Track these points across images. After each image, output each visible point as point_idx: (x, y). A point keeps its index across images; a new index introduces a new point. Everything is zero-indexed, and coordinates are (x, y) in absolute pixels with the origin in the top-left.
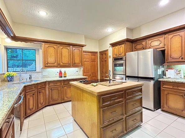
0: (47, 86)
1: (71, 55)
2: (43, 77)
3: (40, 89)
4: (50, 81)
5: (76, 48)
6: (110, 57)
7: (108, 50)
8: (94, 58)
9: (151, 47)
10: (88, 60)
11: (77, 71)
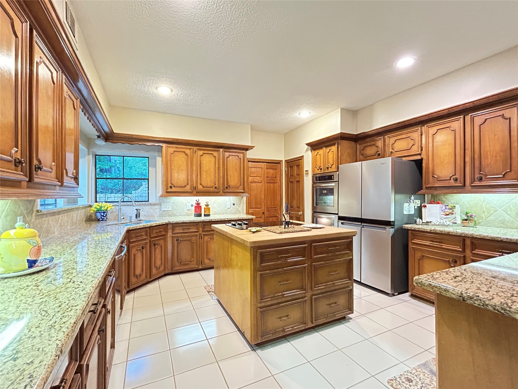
0: (170, 234)
1: (221, 168)
2: (161, 215)
3: (156, 237)
4: (175, 223)
5: (231, 154)
6: (307, 173)
7: (303, 157)
8: (273, 175)
9: (394, 152)
10: (260, 180)
11: (234, 204)
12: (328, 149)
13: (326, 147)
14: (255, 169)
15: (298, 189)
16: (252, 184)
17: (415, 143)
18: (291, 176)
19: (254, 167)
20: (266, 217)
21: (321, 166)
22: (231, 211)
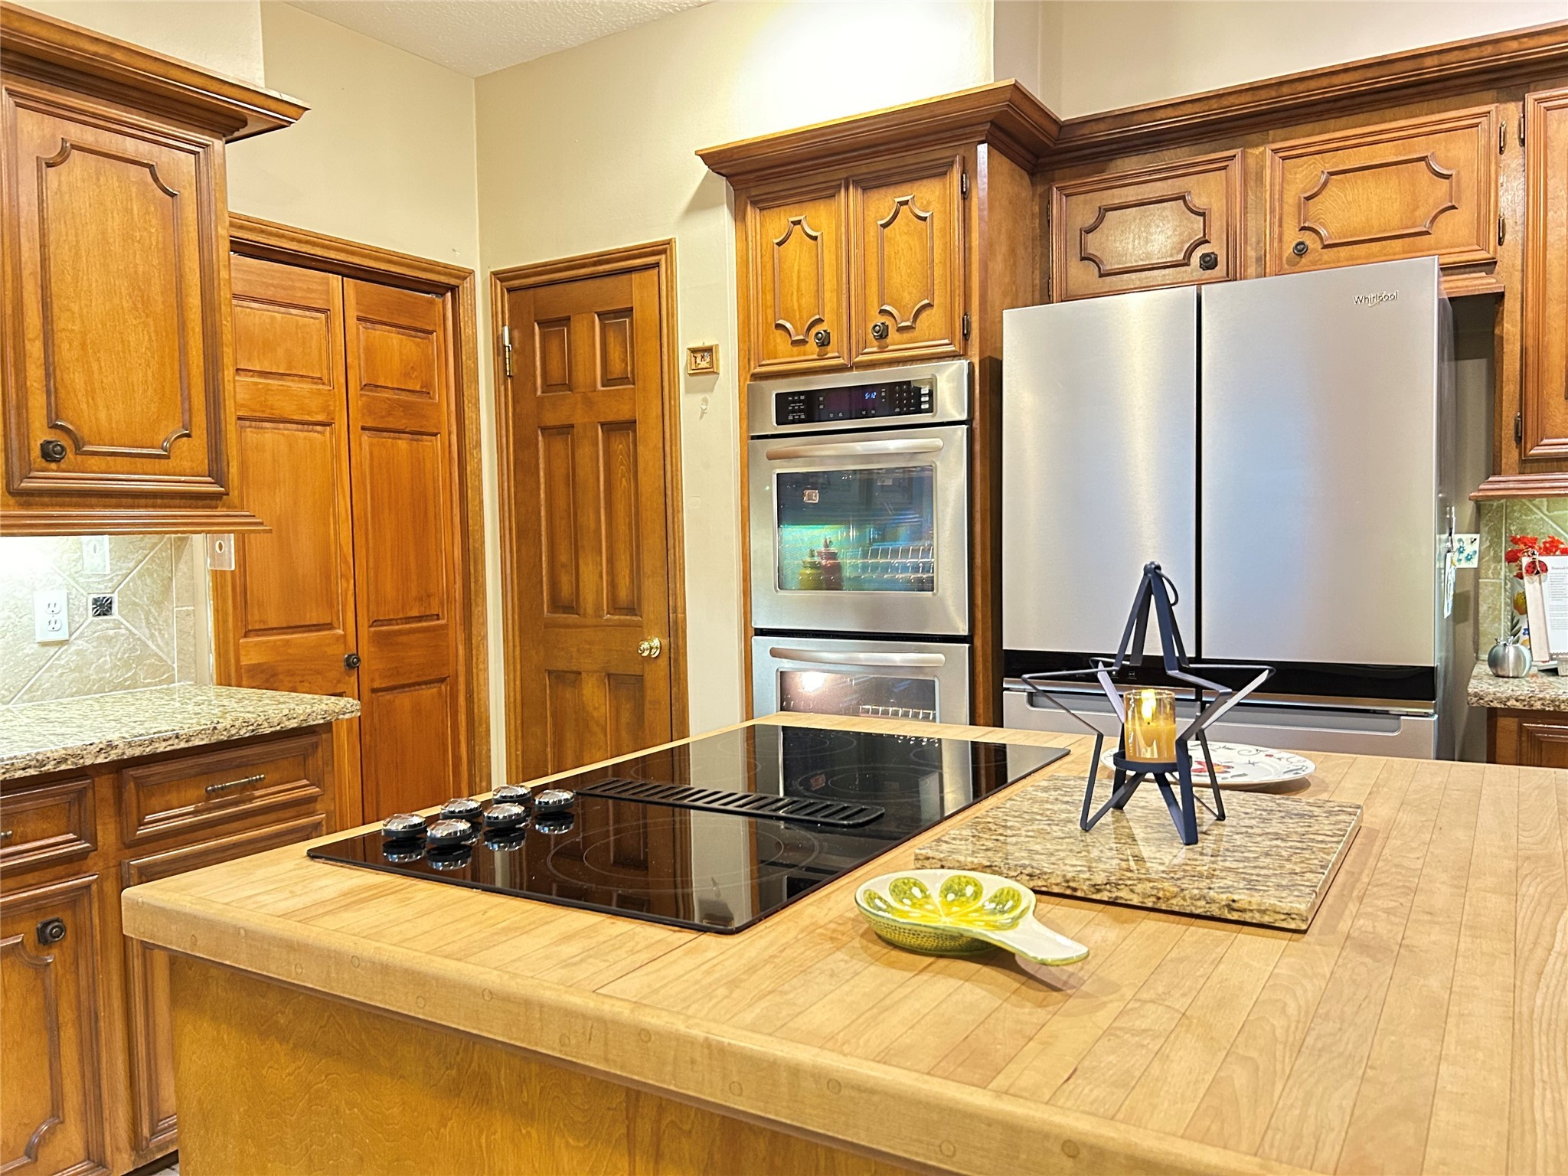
6: (704, 364)
7: (663, 249)
8: (407, 375)
9: (1316, 250)
10: (315, 403)
11: (103, 607)
12: (883, 203)
13: (869, 184)
14: (278, 315)
15: (622, 484)
16: (251, 435)
17: (1459, 200)
18: (547, 387)
19: (269, 294)
20: (374, 691)
21: (820, 321)
22: (78, 669)
